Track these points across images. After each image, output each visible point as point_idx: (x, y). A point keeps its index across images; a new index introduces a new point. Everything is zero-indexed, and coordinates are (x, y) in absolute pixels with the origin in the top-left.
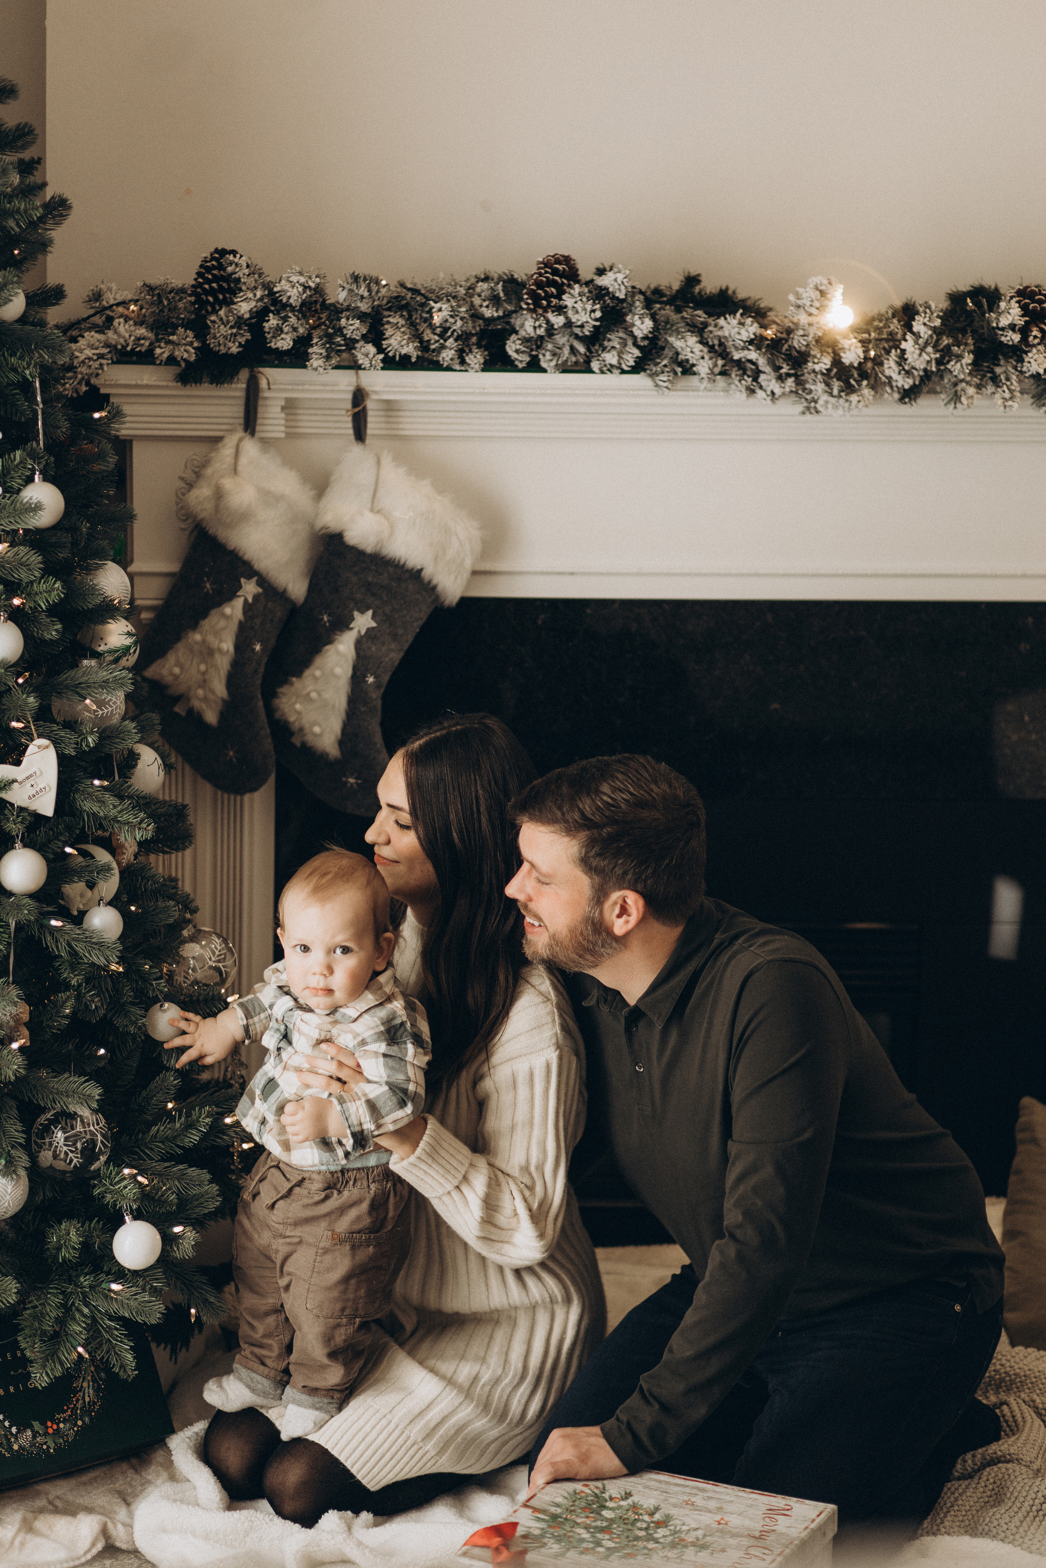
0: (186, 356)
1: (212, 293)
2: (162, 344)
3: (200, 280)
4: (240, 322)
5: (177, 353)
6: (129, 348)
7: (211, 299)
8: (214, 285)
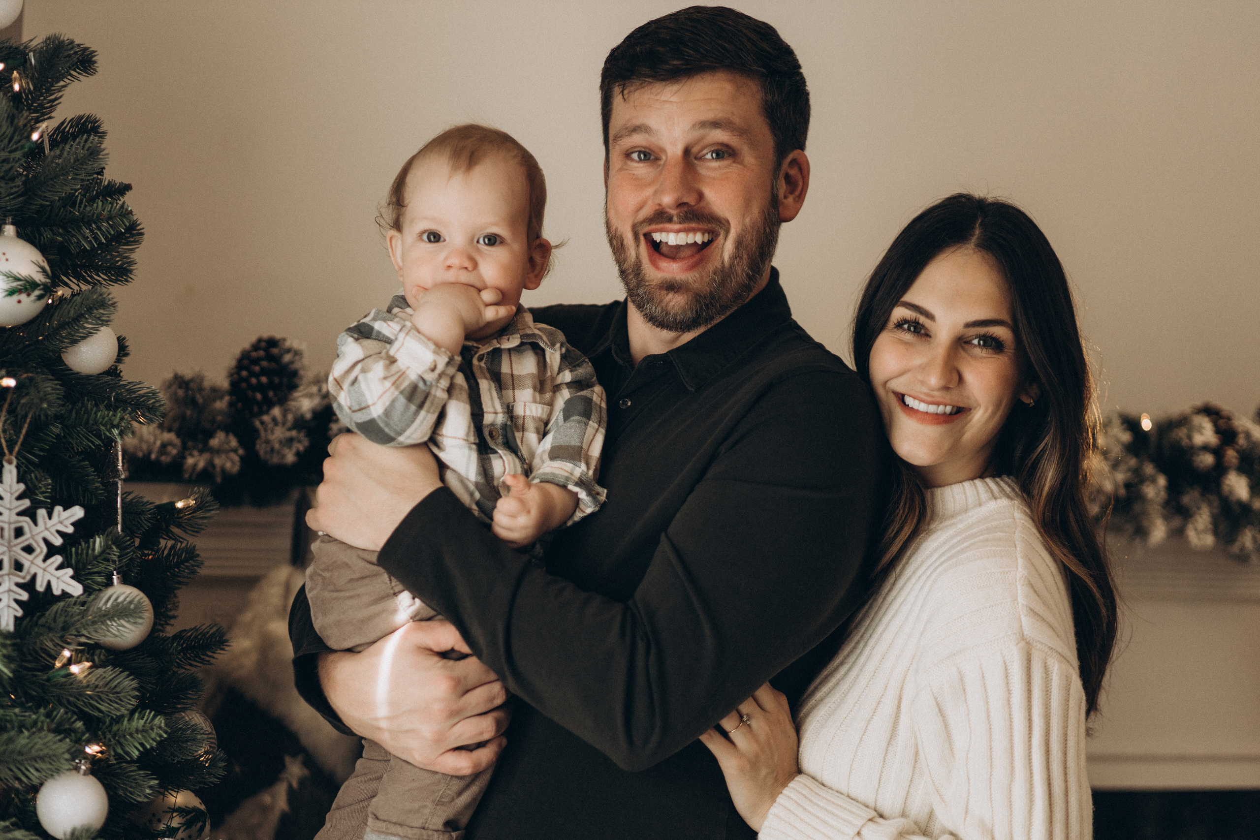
0: (228, 465)
1: (260, 388)
2: (195, 453)
3: (244, 373)
4: (300, 423)
5: (218, 461)
6: (153, 456)
7: (259, 396)
8: (264, 379)
